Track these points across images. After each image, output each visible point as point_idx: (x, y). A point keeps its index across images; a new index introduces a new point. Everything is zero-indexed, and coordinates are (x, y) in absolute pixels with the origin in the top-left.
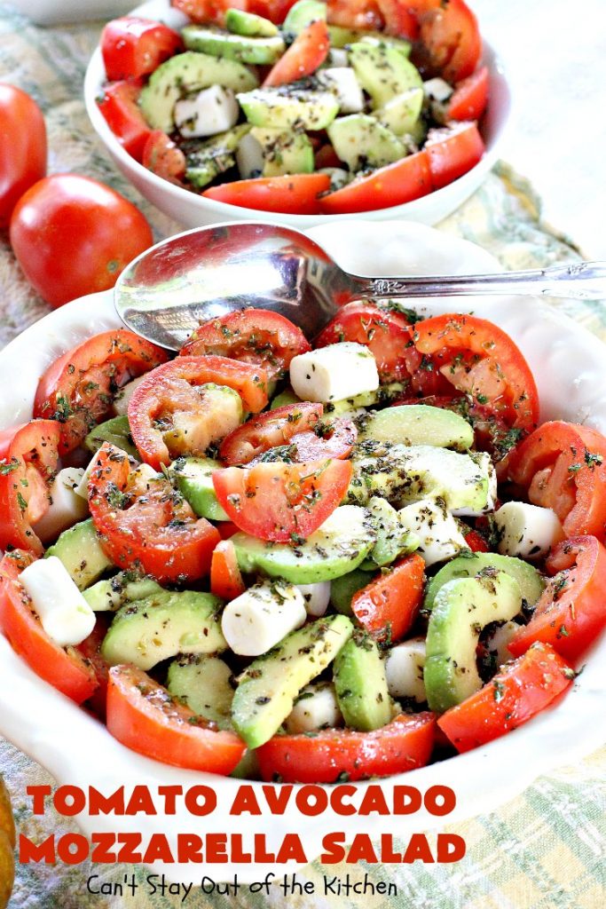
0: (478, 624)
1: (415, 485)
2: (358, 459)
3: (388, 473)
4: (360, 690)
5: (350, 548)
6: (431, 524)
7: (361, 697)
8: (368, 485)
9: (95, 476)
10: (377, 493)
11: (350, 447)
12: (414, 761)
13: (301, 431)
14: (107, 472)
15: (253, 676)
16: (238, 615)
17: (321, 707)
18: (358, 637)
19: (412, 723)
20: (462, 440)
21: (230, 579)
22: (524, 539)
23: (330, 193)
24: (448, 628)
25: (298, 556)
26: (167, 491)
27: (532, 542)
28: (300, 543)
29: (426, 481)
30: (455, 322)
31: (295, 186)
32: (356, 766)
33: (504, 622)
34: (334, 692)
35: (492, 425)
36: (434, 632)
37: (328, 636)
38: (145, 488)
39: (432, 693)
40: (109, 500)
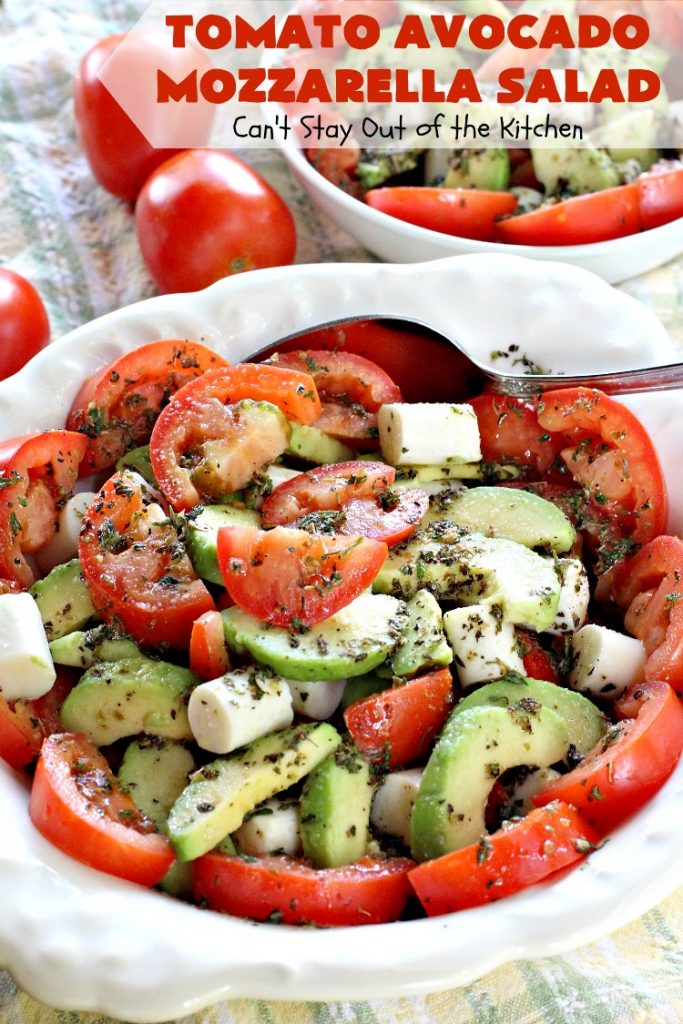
0: (497, 765)
1: (476, 585)
2: (422, 542)
3: (448, 565)
4: (326, 817)
5: (359, 647)
6: (478, 635)
7: (325, 826)
8: (420, 575)
9: (93, 508)
10: (428, 587)
11: (410, 526)
12: (369, 914)
13: (361, 497)
14: (109, 507)
15: (209, 776)
16: (204, 703)
17: (279, 828)
18: (342, 753)
19: (377, 868)
20: (556, 541)
21: (209, 659)
22: (594, 672)
23: (509, 217)
24: (450, 764)
25: (292, 646)
26: (169, 541)
27: (604, 678)
28: (302, 631)
29: (489, 583)
30: (586, 400)
31: (467, 201)
32: (292, 907)
33: (536, 768)
34: (299, 813)
35: (604, 529)
36: (435, 765)
37: (304, 747)
38: (146, 533)
39: (417, 838)
40: (100, 540)
